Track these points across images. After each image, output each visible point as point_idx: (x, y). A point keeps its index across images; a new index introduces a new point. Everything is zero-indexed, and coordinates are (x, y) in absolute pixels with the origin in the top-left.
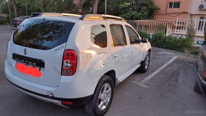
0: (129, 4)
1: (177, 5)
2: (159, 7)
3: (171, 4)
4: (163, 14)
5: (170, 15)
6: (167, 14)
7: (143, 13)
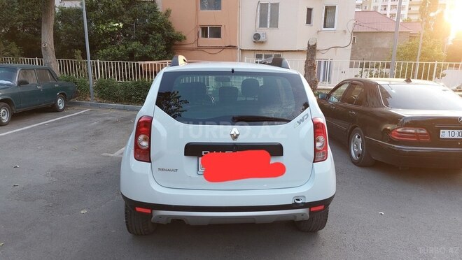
0: (121, 25)
1: (216, 32)
2: (184, 34)
3: (204, 29)
4: (193, 50)
5: (205, 50)
6: (199, 49)
7: (154, 45)
